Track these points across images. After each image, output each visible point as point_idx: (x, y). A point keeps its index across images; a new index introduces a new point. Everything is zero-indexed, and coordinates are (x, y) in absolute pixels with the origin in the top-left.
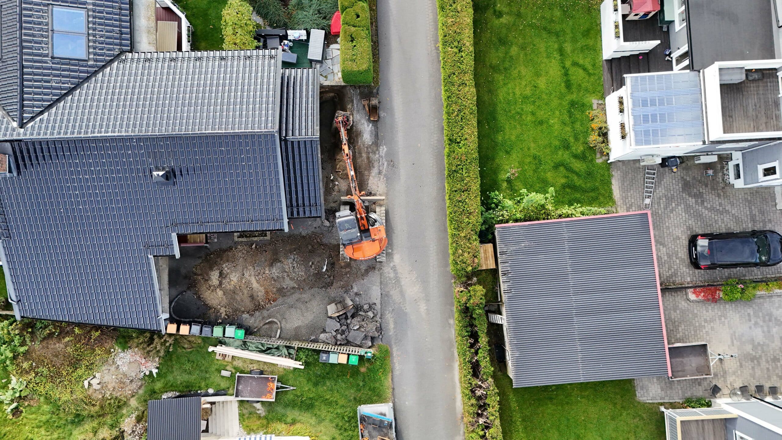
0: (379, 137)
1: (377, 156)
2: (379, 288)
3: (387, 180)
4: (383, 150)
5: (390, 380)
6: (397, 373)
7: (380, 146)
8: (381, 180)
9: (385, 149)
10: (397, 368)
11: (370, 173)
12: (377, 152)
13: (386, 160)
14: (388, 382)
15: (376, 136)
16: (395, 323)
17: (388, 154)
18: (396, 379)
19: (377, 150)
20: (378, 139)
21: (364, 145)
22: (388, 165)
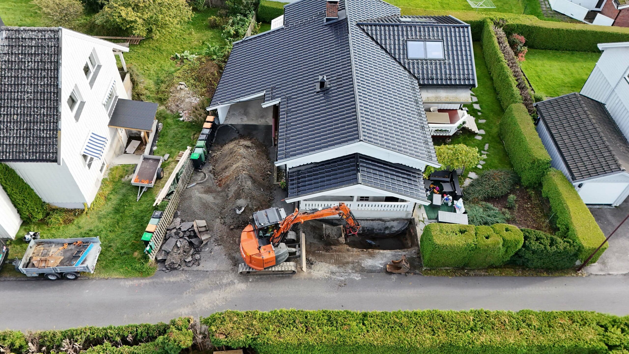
0: (370, 274)
1: (350, 271)
2: (214, 268)
3: (325, 279)
4: (357, 277)
5: (117, 277)
6: (122, 283)
7: (361, 274)
8: (325, 274)
9: (357, 279)
10: (127, 283)
11: (332, 264)
12: (354, 271)
13: (346, 279)
14: (115, 275)
15: (371, 271)
16: (174, 283)
17: (353, 281)
18: (116, 281)
19: (356, 271)
20: (367, 272)
21: (361, 259)
22: (341, 281)
